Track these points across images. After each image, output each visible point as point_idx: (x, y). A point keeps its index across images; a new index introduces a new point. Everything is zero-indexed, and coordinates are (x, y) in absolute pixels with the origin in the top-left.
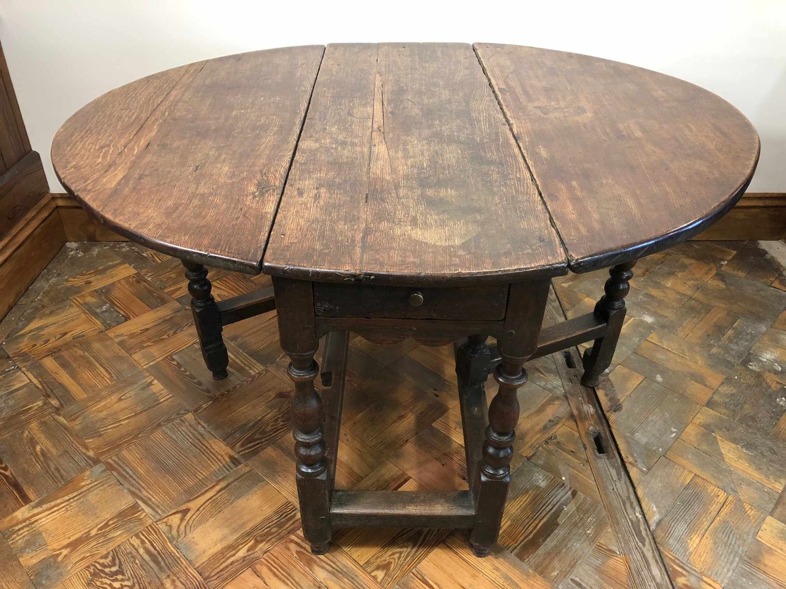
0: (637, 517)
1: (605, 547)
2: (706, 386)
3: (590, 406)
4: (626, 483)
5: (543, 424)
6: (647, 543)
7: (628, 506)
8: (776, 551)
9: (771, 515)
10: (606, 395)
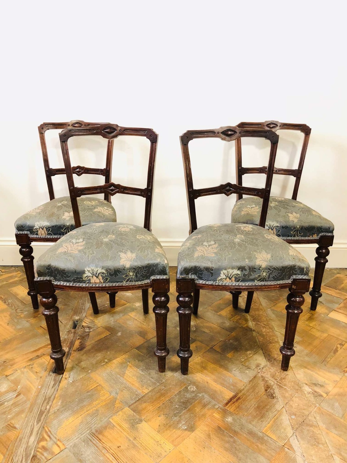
0: (46, 408)
1: (12, 425)
2: (144, 338)
3: (68, 348)
4: (55, 389)
5: (32, 358)
6: (40, 423)
7: (46, 401)
8: (116, 427)
9: (129, 407)
10: (80, 343)
